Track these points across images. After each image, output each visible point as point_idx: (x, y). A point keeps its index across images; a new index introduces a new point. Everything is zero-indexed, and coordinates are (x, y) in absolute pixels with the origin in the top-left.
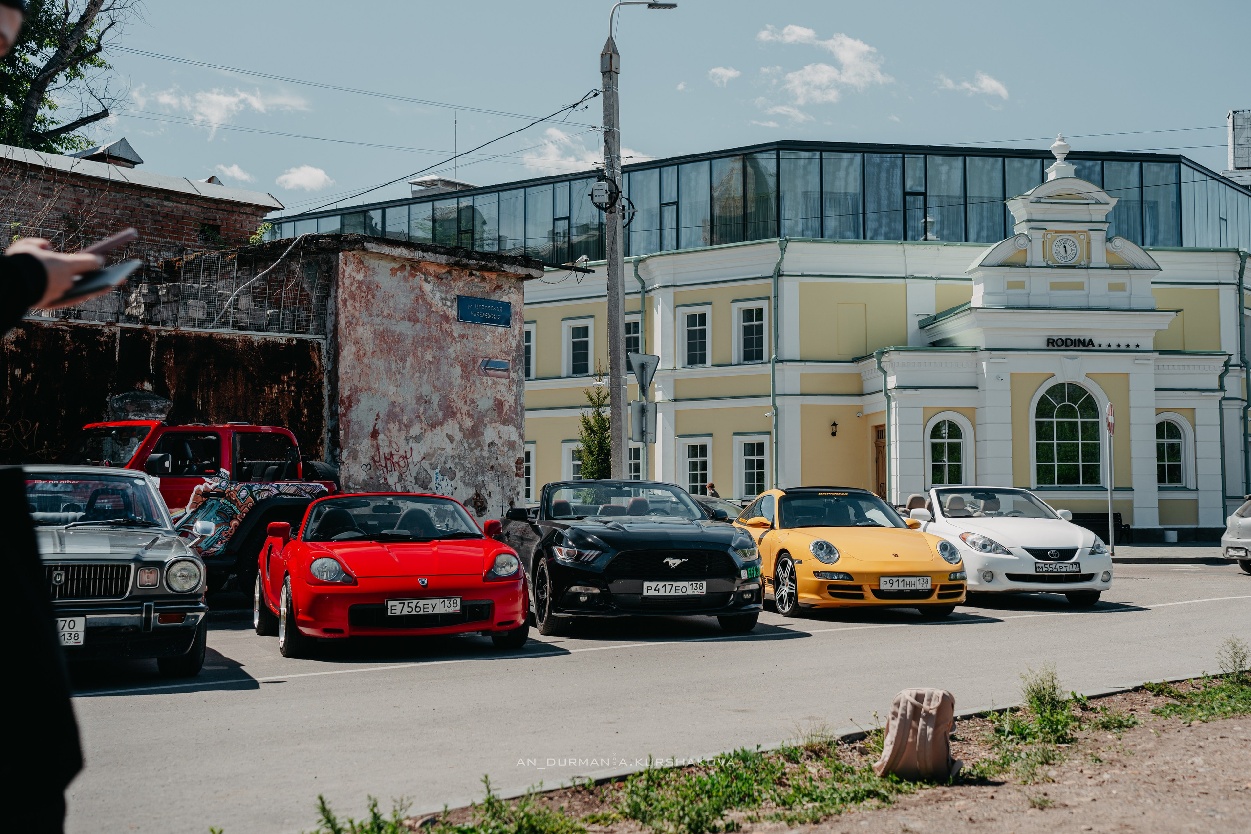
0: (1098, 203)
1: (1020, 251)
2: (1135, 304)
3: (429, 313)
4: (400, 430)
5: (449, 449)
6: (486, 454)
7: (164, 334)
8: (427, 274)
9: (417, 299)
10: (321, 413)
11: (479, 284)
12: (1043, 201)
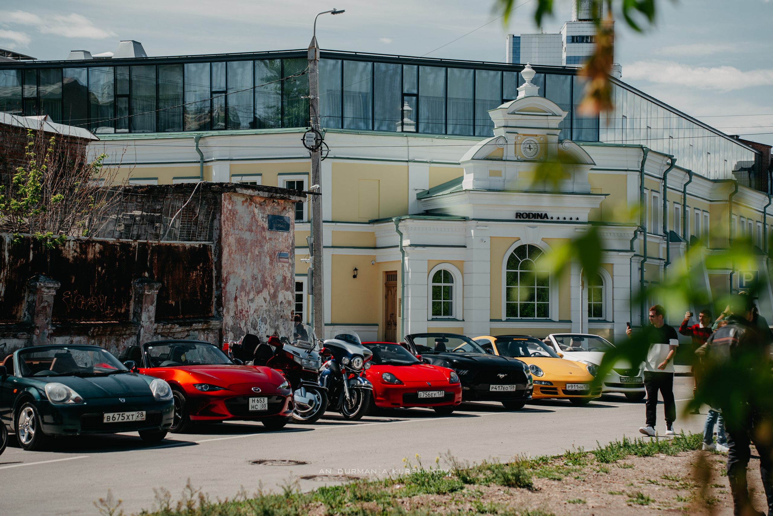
0: (554, 115)
1: (499, 148)
2: (576, 189)
3: (257, 226)
4: (245, 296)
5: (265, 306)
6: (279, 309)
7: (154, 245)
8: (256, 203)
9: (252, 218)
10: (212, 286)
11: (277, 207)
12: (516, 113)
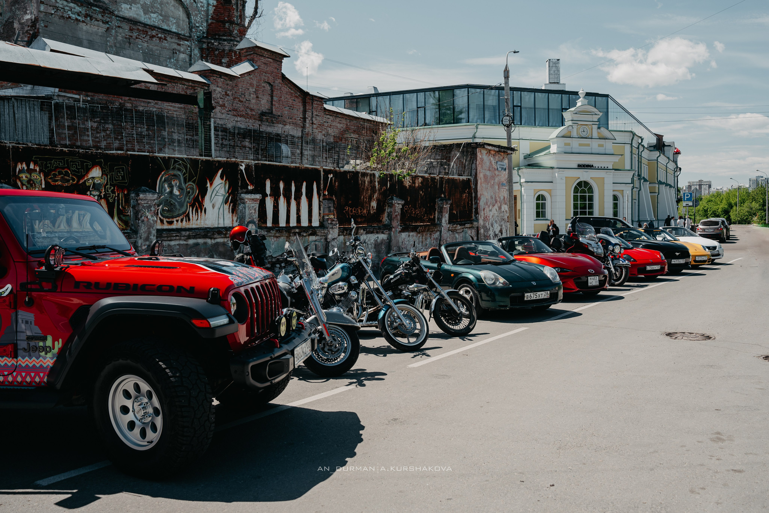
0: (596, 114)
1: (569, 132)
2: (607, 152)
3: (492, 167)
4: (488, 208)
5: (496, 214)
6: (502, 215)
7: (448, 179)
8: (492, 154)
9: (490, 163)
10: (472, 203)
11: (501, 157)
12: (577, 113)
